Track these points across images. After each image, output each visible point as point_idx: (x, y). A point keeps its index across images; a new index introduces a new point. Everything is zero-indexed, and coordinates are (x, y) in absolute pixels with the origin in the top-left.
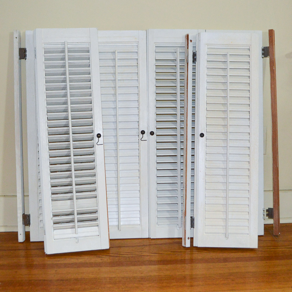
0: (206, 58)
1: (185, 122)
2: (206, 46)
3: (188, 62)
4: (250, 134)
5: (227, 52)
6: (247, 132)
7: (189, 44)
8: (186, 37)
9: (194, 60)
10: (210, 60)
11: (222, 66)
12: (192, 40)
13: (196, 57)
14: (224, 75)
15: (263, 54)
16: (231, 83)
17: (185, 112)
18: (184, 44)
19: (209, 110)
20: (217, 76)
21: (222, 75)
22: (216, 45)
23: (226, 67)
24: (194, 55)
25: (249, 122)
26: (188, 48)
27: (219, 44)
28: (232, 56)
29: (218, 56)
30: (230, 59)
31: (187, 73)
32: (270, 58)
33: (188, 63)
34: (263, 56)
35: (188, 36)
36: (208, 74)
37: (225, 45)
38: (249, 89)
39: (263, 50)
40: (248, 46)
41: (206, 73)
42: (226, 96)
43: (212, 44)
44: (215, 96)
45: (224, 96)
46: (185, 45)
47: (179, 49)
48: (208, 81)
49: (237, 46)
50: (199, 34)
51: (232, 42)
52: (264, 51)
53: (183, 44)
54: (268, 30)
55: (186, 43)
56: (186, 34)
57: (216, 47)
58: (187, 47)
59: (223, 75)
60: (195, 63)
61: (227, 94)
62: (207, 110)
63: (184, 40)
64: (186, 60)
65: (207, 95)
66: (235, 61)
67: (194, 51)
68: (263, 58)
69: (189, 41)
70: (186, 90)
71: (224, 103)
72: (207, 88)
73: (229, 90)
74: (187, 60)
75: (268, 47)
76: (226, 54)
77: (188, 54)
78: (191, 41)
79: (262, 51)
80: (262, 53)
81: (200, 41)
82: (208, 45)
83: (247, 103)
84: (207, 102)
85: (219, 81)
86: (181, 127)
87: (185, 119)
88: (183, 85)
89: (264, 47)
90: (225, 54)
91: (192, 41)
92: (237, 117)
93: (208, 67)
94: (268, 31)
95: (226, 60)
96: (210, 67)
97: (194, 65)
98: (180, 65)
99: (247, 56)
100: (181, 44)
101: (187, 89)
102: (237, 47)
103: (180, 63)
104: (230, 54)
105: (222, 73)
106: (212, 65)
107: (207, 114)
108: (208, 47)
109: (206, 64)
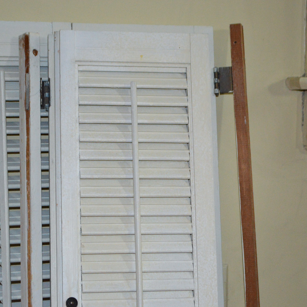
0: (77, 97)
1: (24, 265)
2: (76, 65)
3: (29, 107)
4: (196, 292)
5: (131, 83)
6: (188, 288)
7: (30, 59)
8: (23, 42)
9: (45, 102)
10: (86, 103)
11: (119, 117)
12: (38, 49)
13: (49, 95)
14: (124, 140)
15: (217, 85)
16: (143, 162)
17: (22, 239)
18: (18, 59)
19: (89, 233)
20: (106, 145)
21: (118, 140)
22: (102, 64)
23: (129, 121)
24: (45, 88)
25: (191, 262)
26: (27, 71)
27: (107, 62)
28: (143, 91)
29: (108, 91)
30: (138, 100)
31: (26, 137)
32: (235, 95)
33: (28, 112)
34: (217, 91)
35: (26, 40)
36: (82, 140)
37: (124, 65)
38: (188, 177)
39: (217, 75)
40: (182, 66)
41: (77, 137)
42: (132, 195)
43: (90, 61)
44: (103, 195)
45: (126, 195)
46: (18, 62)
47: (4, 74)
48: (82, 158)
49: (155, 65)
50: (56, 35)
51: (141, 56)
52: (218, 78)
53: (13, 59)
54: (229, 26)
55: (20, 57)
56: (21, 33)
57: (100, 69)
58: (24, 69)
59: (121, 140)
60: (48, 111)
61: (134, 191)
62: (83, 233)
63: (16, 50)
64: (22, 103)
65: (83, 195)
66: (151, 104)
67: (44, 79)
68: (217, 95)
69: (31, 54)
70: (26, 181)
71: (126, 214)
72: (82, 176)
73: (137, 180)
74: (25, 103)
75: (229, 68)
76: (129, 86)
77: (29, 86)
78: (35, 52)
79: (215, 77)
80: (215, 84)
81: (59, 51)
82: (79, 63)
83: (186, 213)
84: (83, 214)
85: (112, 158)
86: (14, 279)
87: (23, 257)
88: (17, 168)
89: (220, 68)
90: (126, 86)
91: (39, 53)
92: (161, 250)
93: (82, 121)
94: (228, 29)
95: (129, 103)
96: (86, 121)
97: (45, 114)
98: (8, 114)
99: (180, 92)
100: (7, 59)
101: (28, 178)
102: (156, 70)
103: (6, 111)
104: (139, 86)
105: (118, 136)
106: (92, 116)
107: (82, 246)
108: (81, 68)
109: (78, 112)
